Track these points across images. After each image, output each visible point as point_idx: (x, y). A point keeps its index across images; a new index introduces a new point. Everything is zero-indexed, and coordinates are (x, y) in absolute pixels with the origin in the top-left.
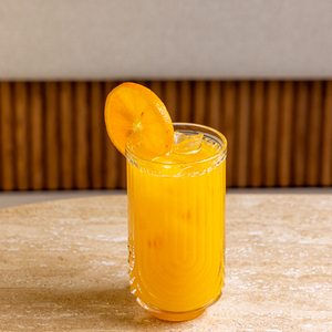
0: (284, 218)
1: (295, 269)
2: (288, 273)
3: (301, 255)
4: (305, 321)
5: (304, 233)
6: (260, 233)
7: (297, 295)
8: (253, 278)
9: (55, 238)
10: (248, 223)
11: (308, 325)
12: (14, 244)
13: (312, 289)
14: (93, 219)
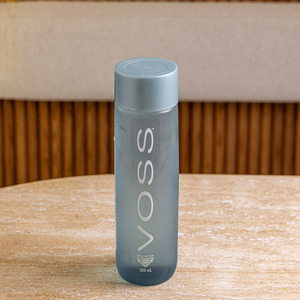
0: (250, 191)
1: (256, 226)
2: (250, 229)
3: (261, 217)
4: (260, 261)
5: (264, 202)
6: (231, 202)
7: (255, 244)
8: (222, 232)
9: (74, 202)
10: (221, 195)
11: (262, 265)
12: (42, 206)
13: (267, 240)
14: (102, 190)
